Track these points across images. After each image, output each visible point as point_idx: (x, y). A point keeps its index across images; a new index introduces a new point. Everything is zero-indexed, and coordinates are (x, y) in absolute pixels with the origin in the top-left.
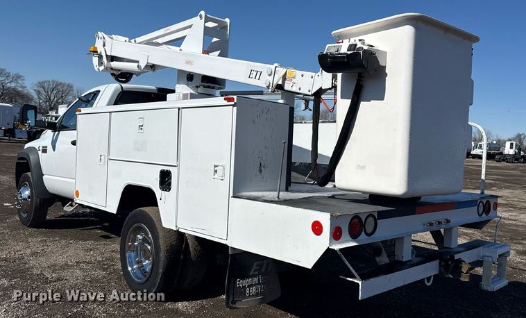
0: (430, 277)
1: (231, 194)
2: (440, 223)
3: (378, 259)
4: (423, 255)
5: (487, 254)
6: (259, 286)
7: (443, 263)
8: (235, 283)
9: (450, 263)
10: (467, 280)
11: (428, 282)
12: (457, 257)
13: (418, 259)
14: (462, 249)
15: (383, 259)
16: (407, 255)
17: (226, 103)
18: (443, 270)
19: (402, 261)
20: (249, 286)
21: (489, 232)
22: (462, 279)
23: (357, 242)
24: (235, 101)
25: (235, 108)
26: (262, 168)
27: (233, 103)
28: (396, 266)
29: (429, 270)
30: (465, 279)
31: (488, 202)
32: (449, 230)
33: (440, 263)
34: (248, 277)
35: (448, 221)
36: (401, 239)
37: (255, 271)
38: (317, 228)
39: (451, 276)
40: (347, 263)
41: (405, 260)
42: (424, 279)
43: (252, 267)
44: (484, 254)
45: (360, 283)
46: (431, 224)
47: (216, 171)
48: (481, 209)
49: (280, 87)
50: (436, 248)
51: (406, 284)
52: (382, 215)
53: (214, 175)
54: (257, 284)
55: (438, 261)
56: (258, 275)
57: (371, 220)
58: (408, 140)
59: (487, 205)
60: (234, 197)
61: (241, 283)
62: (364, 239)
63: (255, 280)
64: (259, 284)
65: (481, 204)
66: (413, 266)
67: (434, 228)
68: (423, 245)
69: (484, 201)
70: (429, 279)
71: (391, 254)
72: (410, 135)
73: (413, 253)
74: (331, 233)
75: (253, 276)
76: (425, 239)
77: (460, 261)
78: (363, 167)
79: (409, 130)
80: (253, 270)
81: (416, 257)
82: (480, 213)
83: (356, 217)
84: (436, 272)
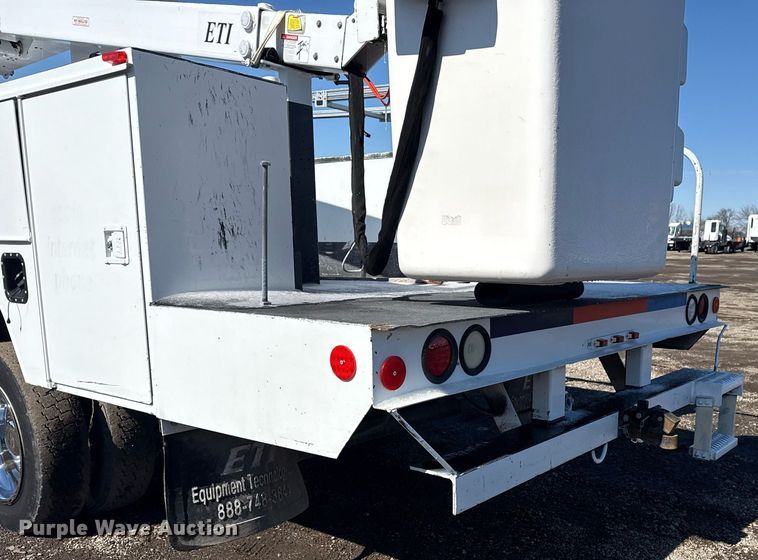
0: (602, 447)
1: (149, 299)
2: (619, 339)
3: (498, 420)
4: (587, 405)
5: (704, 394)
6: (250, 497)
7: (626, 418)
8: (187, 496)
9: (639, 416)
10: (672, 447)
11: (598, 457)
12: (652, 403)
13: (578, 414)
14: (659, 388)
15: (510, 420)
16: (555, 407)
17: (109, 67)
18: (626, 431)
19: (546, 421)
20: (223, 500)
21: (688, 358)
22: (664, 446)
23: (443, 389)
24: (130, 61)
25: (132, 80)
26: (228, 236)
27: (123, 67)
28: (534, 432)
29: (599, 434)
30: (668, 444)
31: (704, 297)
32: (635, 354)
33: (620, 418)
34: (219, 481)
35: (634, 335)
36: (542, 377)
37: (236, 465)
38: (343, 363)
39: (640, 441)
40: (420, 439)
41: (552, 417)
42: (589, 453)
43: (226, 459)
44: (698, 394)
45: (453, 479)
46: (602, 343)
47: (109, 245)
48: (692, 311)
49: (272, 56)
50: (611, 389)
51: (554, 467)
52: (502, 327)
53: (108, 254)
54: (243, 493)
55: (617, 414)
56: (244, 474)
57: (476, 339)
58: (554, 142)
59: (702, 304)
60: (156, 304)
61: (200, 495)
62: (460, 381)
63: (238, 485)
64: (249, 491)
65: (692, 301)
66: (568, 428)
67: (608, 350)
68: (585, 386)
69: (698, 295)
70: (599, 451)
71: (525, 410)
72: (558, 129)
73: (568, 403)
74: (375, 373)
75: (229, 479)
76: (591, 373)
77: (659, 412)
78: (455, 220)
79: (555, 116)
80: (229, 464)
81: (573, 410)
82: (690, 319)
83: (440, 333)
84: (613, 436)
